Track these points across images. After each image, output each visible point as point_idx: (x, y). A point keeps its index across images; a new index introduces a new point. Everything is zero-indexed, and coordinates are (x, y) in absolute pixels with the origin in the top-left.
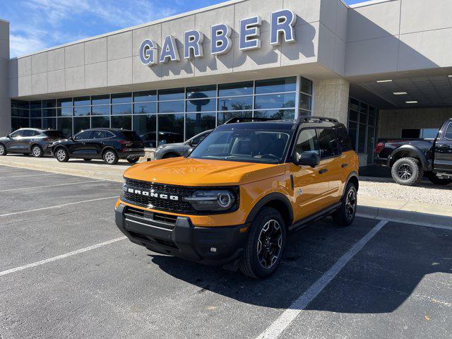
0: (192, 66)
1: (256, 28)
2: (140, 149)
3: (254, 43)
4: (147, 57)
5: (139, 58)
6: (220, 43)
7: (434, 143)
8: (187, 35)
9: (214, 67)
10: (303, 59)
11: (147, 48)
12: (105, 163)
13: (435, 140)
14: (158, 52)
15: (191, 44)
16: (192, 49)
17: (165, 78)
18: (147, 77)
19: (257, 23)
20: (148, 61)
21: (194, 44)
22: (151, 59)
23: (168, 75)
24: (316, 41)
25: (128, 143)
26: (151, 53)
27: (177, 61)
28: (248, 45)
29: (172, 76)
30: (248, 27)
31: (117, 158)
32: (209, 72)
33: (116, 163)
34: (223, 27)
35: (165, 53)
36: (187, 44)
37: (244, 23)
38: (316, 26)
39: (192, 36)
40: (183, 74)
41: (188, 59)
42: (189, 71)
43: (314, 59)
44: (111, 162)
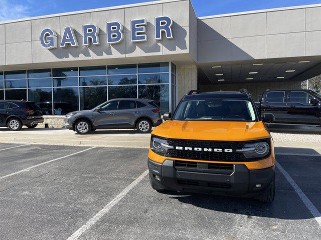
0: (90, 51)
1: (144, 27)
2: (39, 117)
3: (143, 38)
4: (47, 42)
5: (39, 43)
6: (114, 36)
7: (260, 105)
8: (85, 27)
9: (109, 53)
10: (178, 51)
11: (48, 35)
12: (10, 129)
13: (261, 103)
14: (57, 39)
15: (90, 35)
16: (90, 39)
17: (65, 59)
18: (47, 58)
19: (145, 23)
20: (49, 46)
21: (93, 35)
22: (52, 44)
23: (67, 57)
24: (187, 39)
25: (31, 112)
26: (52, 39)
27: (76, 47)
28: (138, 38)
29: (71, 58)
30: (137, 26)
31: (21, 124)
32: (105, 56)
33: (20, 129)
34: (117, 24)
35: (64, 40)
36: (86, 34)
37: (134, 23)
38: (187, 29)
39: (90, 29)
40: (82, 57)
41: (86, 46)
42: (87, 55)
43: (187, 51)
44: (16, 128)
